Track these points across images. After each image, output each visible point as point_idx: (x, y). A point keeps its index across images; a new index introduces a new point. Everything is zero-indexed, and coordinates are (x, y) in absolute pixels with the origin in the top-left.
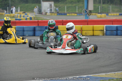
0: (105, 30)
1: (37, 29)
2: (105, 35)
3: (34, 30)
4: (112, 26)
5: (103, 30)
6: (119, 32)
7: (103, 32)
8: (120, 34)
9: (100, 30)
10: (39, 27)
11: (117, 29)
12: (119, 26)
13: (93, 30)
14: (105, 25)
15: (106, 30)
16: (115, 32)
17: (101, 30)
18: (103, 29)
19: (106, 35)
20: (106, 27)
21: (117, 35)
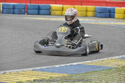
0: (1, 9)
2: (1, 13)
4: (9, 5)
6: (16, 10)
8: (17, 13)
11: (14, 7)
12: (16, 5)
14: (2, 3)
15: (3, 8)
16: (12, 10)
20: (3, 5)
21: (14, 13)
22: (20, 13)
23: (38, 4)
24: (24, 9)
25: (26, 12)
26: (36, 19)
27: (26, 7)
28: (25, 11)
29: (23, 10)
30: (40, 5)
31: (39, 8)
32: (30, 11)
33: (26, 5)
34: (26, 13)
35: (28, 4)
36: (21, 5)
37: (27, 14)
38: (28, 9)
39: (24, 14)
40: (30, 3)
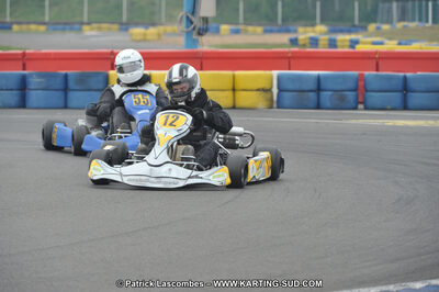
0: (275, 91)
1: (34, 81)
2: (275, 105)
3: (23, 85)
4: (299, 78)
5: (269, 90)
6: (325, 95)
7: (268, 95)
8: (329, 105)
9: (258, 90)
10: (40, 76)
11: (319, 85)
12: (326, 77)
13: (234, 90)
14: (275, 73)
15: (280, 90)
16: (312, 95)
17: (264, 90)
18: (268, 87)
19: (278, 107)
20: (279, 78)
21: (318, 107)
22: (341, 105)
23: (402, 74)
24: (355, 90)
25: (360, 100)
26: (390, 123)
27: (361, 83)
28: (357, 97)
29: (351, 96)
30: (408, 74)
31: (405, 88)
32: (374, 98)
33: (361, 77)
34: (361, 106)
35: (366, 73)
36: (343, 77)
37: (366, 108)
38: (367, 91)
39: (356, 108)
40: (377, 70)
